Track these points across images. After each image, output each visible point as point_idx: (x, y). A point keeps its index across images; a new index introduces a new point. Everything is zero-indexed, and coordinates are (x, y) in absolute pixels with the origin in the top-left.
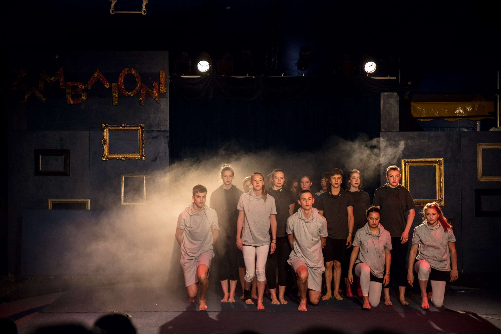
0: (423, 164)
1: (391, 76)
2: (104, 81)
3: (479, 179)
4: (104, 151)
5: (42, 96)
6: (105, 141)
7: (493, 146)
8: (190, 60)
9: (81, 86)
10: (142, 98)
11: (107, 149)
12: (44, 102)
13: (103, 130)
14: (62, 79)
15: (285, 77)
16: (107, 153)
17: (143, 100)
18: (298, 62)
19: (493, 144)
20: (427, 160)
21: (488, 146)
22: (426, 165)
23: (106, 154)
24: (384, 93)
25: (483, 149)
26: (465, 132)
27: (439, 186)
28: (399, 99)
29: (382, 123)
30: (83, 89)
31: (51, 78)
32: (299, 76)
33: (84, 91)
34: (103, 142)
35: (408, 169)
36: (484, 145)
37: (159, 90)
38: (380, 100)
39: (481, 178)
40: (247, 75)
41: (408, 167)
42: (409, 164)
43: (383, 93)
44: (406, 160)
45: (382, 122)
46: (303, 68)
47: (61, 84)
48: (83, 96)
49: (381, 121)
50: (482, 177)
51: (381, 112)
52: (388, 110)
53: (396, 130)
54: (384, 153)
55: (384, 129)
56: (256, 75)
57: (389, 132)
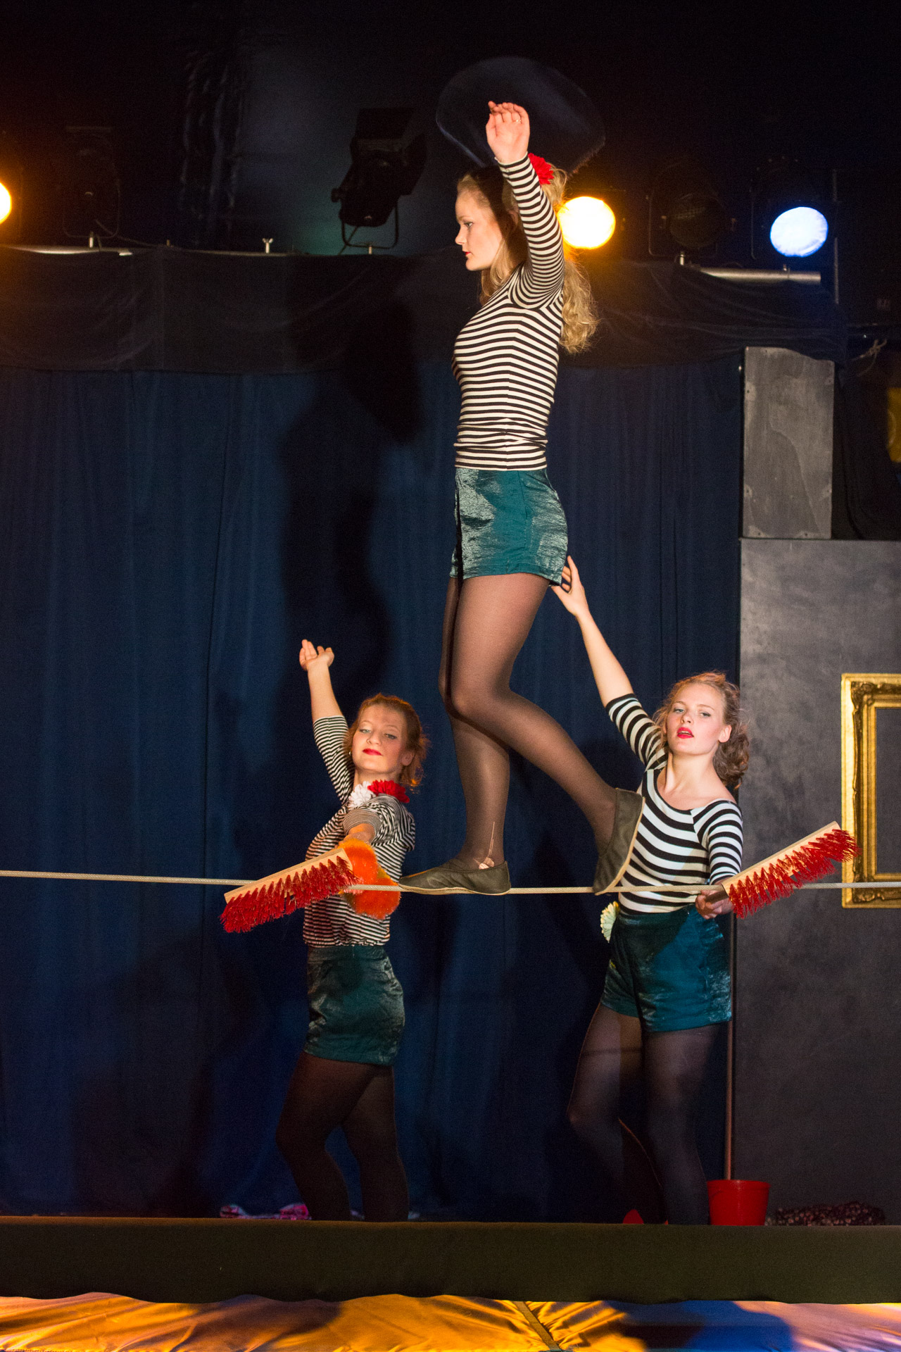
15: (278, 255)
18: (343, 184)
24: (763, 350)
28: (831, 379)
29: (748, 492)
32: (350, 251)
35: (872, 723)
38: (743, 385)
40: (91, 243)
41: (873, 712)
42: (878, 700)
43: (755, 349)
44: (862, 678)
45: (750, 491)
46: (369, 217)
49: (746, 487)
51: (745, 443)
52: (779, 434)
53: (815, 530)
54: (759, 642)
55: (758, 526)
56: (139, 246)
57: (785, 543)
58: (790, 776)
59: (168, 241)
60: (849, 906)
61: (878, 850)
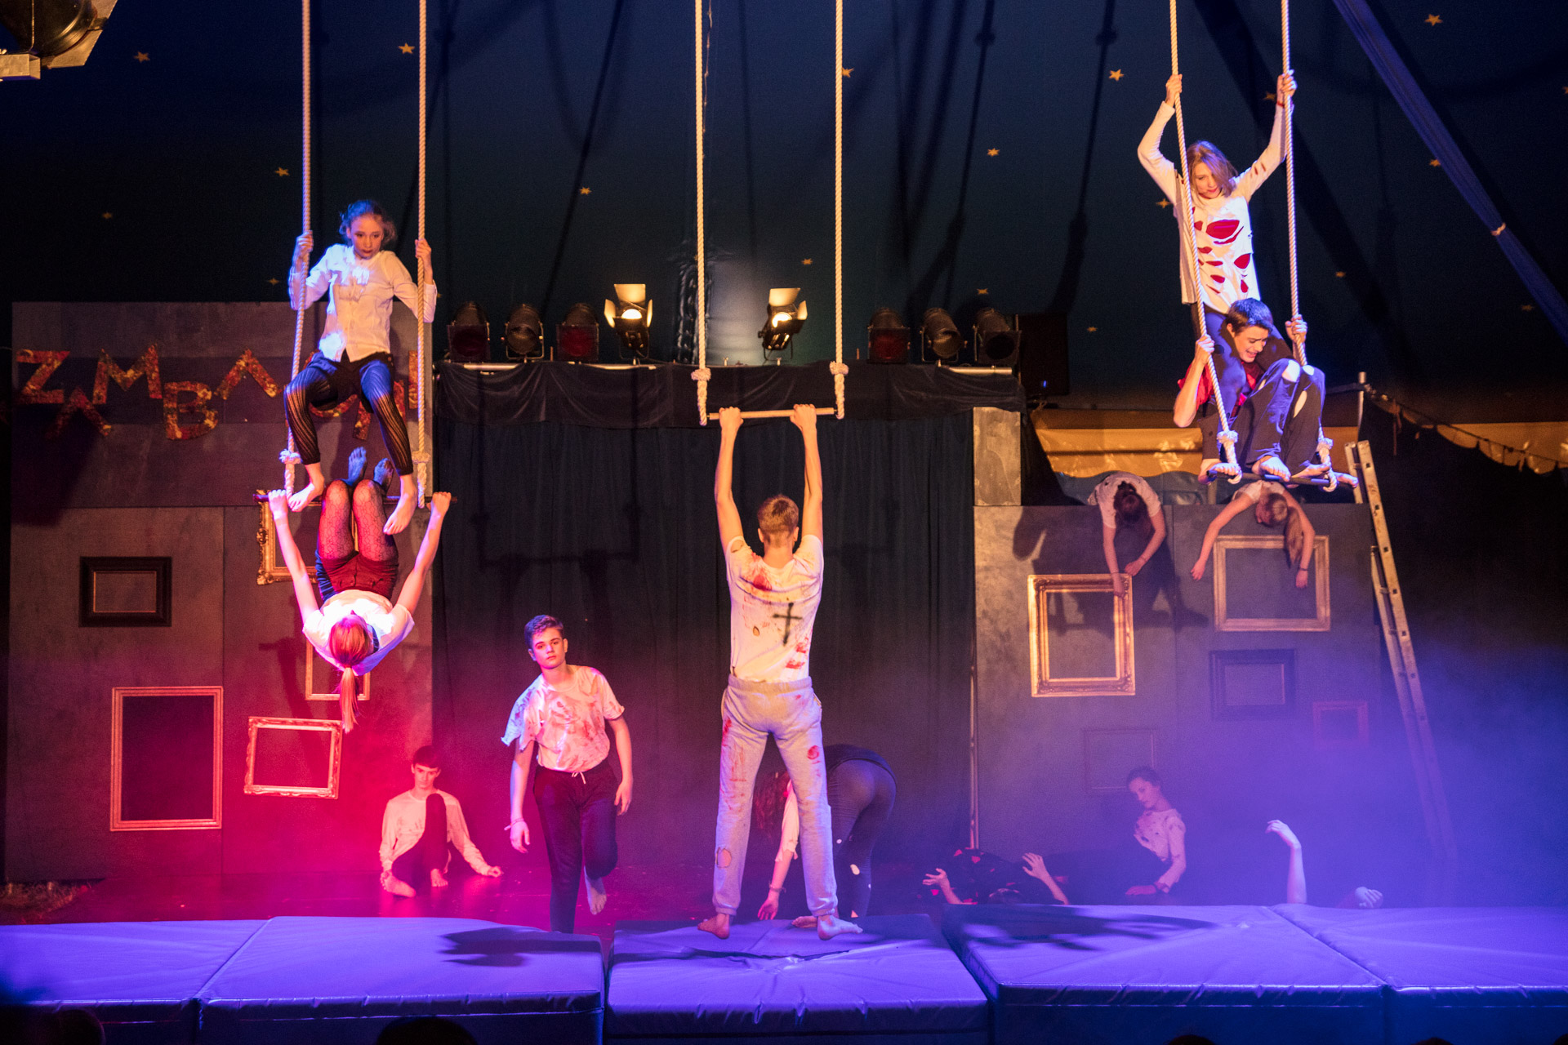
0: (1082, 588)
1: (999, 366)
2: (265, 379)
3: (1219, 625)
4: (262, 560)
5: (100, 418)
6: (265, 533)
7: (1252, 543)
8: (488, 324)
9: (205, 394)
10: (362, 422)
11: (270, 554)
12: (106, 434)
13: (260, 506)
14: (154, 375)
16: (270, 566)
17: (364, 426)
18: (764, 329)
19: (1251, 537)
20: (1090, 577)
21: (1238, 543)
22: (1088, 590)
23: (268, 568)
24: (982, 409)
25: (1228, 551)
26: (1183, 506)
27: (1122, 644)
28: (1018, 424)
29: (977, 483)
30: (208, 400)
31: (126, 372)
32: (767, 363)
33: (210, 405)
34: (259, 537)
35: (1045, 601)
36: (1229, 540)
37: (408, 401)
38: (972, 427)
39: (1225, 622)
40: (634, 362)
41: (1045, 595)
42: (1049, 589)
43: (979, 408)
44: (1039, 578)
47: (151, 388)
48: (210, 418)
49: (976, 480)
50: (1227, 618)
51: (975, 456)
52: (992, 452)
53: (1012, 501)
54: (985, 560)
55: (983, 500)
56: (657, 363)
57: (997, 508)
58: (1003, 630)
59: (674, 361)
60: (1036, 696)
61: (1050, 665)
